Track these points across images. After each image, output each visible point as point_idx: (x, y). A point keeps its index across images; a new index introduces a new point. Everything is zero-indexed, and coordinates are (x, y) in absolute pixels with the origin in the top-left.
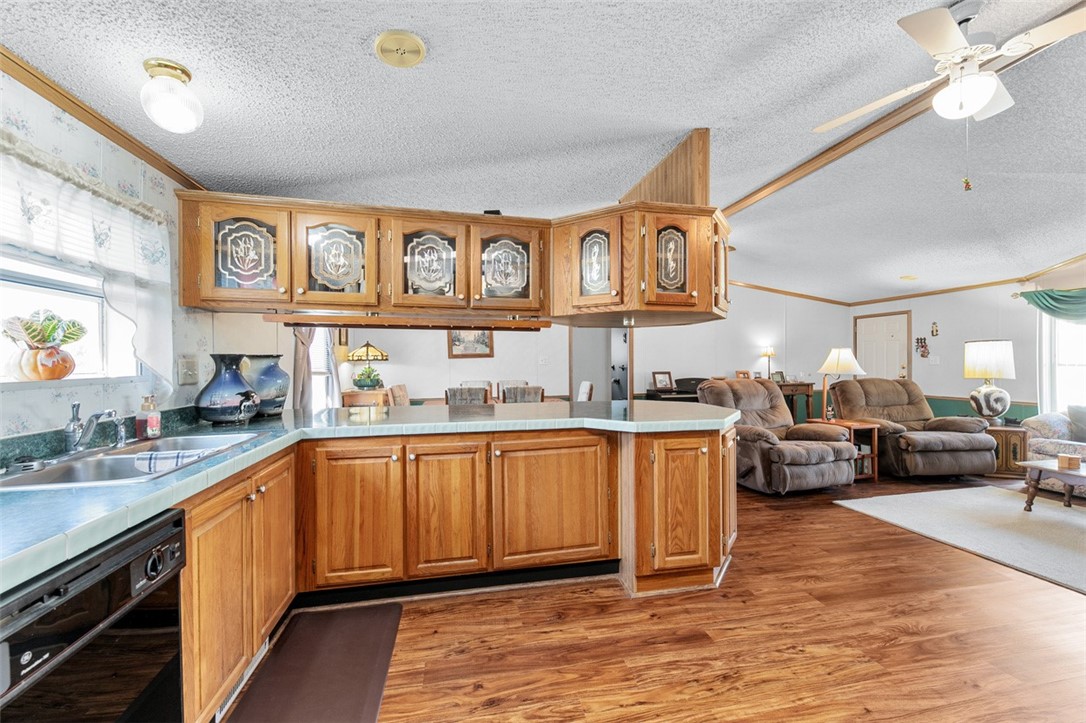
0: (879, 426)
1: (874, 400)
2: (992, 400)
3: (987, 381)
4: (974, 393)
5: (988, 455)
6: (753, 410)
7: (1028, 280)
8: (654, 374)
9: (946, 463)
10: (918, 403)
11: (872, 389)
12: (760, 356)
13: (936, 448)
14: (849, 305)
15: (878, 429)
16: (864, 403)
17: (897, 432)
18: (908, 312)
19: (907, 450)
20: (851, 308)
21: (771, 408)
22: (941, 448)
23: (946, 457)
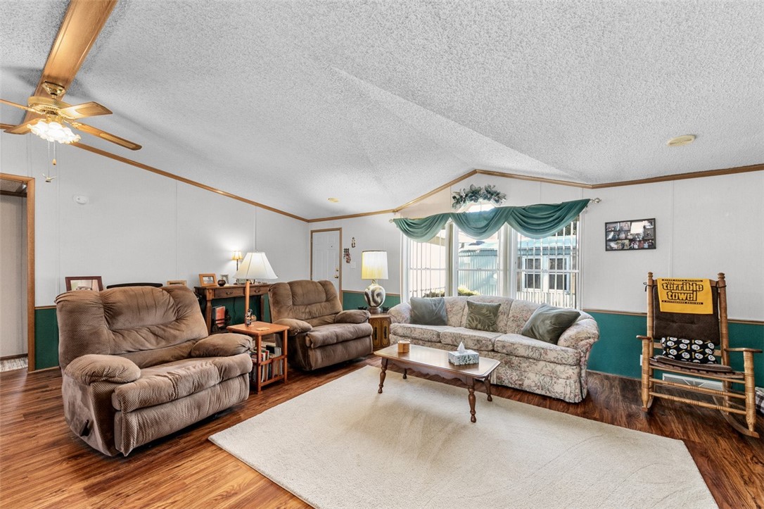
0: (288, 328)
1: (299, 300)
2: (375, 295)
3: (373, 281)
4: (367, 290)
5: (367, 339)
6: (143, 326)
7: (397, 211)
8: (69, 280)
9: (339, 354)
10: (332, 300)
11: (299, 290)
12: (230, 260)
13: (332, 342)
14: (308, 221)
15: (288, 330)
16: (291, 303)
17: (304, 331)
18: (340, 229)
19: (310, 347)
20: (310, 223)
21: (177, 320)
22: (335, 341)
23: (340, 348)
